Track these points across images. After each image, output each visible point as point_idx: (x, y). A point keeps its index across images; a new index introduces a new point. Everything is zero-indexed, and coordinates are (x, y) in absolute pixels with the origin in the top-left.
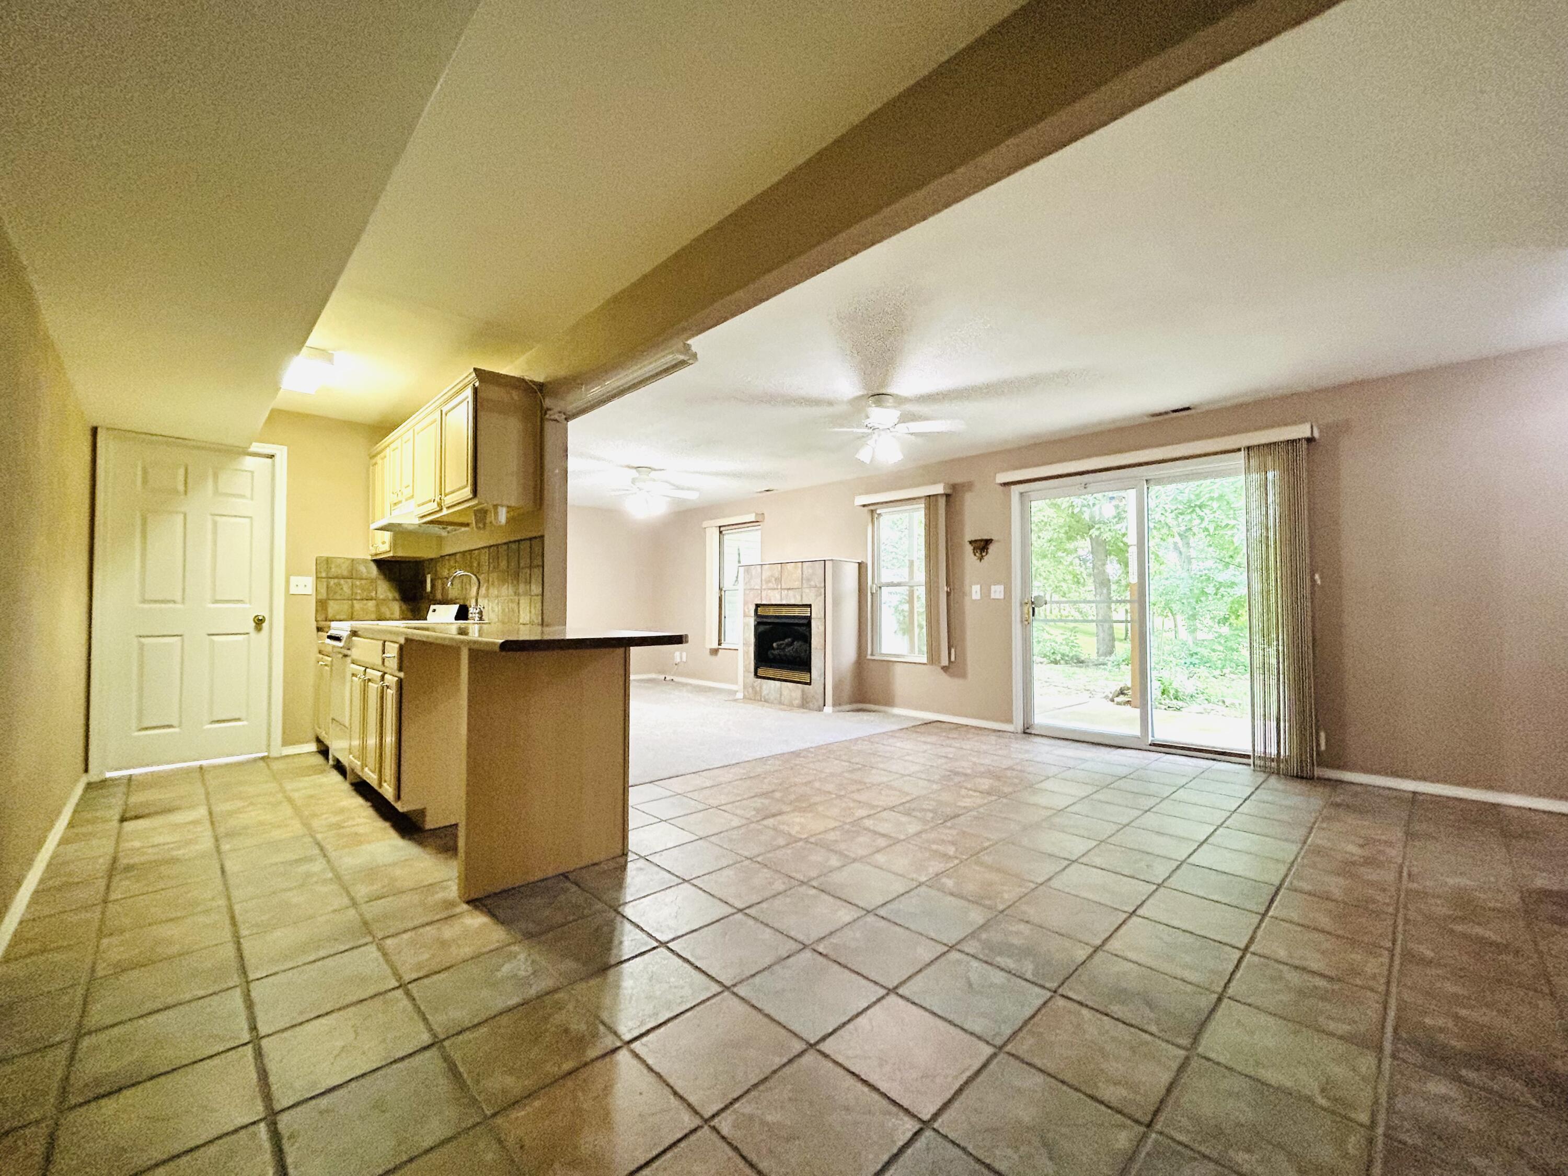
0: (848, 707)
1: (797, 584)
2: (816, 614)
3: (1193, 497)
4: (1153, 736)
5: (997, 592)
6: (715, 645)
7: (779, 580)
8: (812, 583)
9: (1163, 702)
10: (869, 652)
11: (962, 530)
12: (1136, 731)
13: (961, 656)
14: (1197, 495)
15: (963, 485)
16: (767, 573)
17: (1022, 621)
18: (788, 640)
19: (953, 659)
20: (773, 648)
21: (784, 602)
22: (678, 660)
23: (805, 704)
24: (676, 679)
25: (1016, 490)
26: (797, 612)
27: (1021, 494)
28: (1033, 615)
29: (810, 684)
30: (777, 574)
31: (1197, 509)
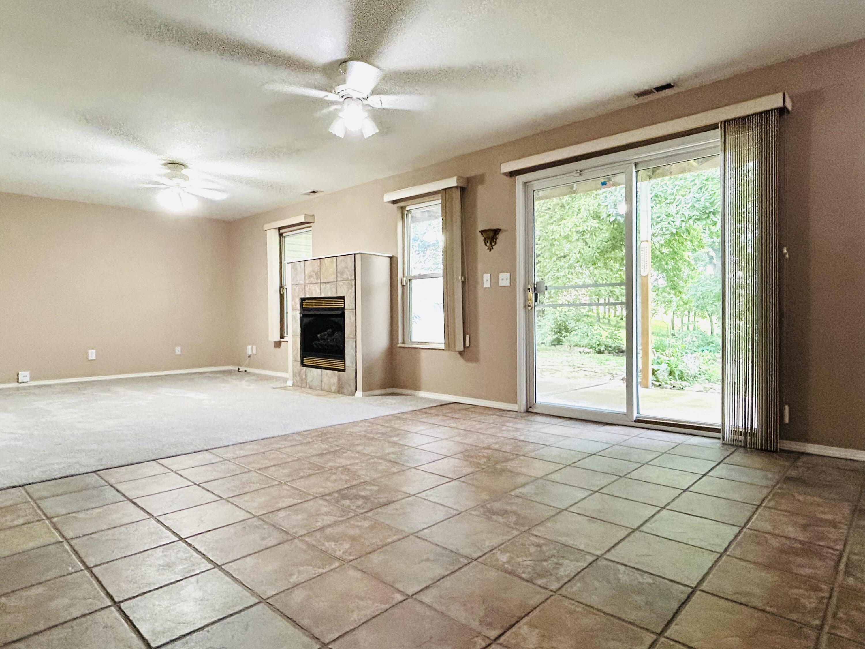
0: (378, 392)
1: (332, 278)
2: (348, 304)
3: (708, 204)
4: (638, 413)
5: (504, 279)
6: (278, 338)
7: (318, 274)
8: (345, 276)
9: (668, 382)
10: (400, 340)
11: (475, 222)
12: (623, 409)
13: (474, 341)
14: (711, 203)
15: (474, 177)
16: (309, 270)
17: (525, 307)
18: (329, 331)
19: (467, 344)
20: (318, 339)
21: (323, 295)
22: (249, 353)
23: (340, 390)
24: (248, 370)
25: (520, 179)
26: (334, 305)
27: (525, 183)
28: (536, 301)
29: (344, 371)
30: (317, 269)
31: (711, 215)
